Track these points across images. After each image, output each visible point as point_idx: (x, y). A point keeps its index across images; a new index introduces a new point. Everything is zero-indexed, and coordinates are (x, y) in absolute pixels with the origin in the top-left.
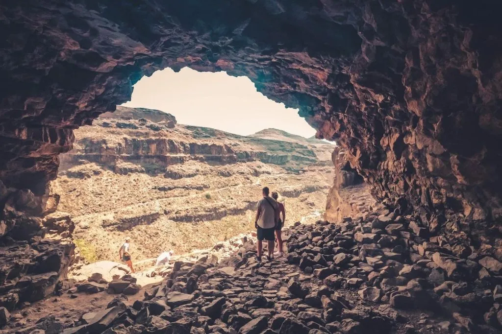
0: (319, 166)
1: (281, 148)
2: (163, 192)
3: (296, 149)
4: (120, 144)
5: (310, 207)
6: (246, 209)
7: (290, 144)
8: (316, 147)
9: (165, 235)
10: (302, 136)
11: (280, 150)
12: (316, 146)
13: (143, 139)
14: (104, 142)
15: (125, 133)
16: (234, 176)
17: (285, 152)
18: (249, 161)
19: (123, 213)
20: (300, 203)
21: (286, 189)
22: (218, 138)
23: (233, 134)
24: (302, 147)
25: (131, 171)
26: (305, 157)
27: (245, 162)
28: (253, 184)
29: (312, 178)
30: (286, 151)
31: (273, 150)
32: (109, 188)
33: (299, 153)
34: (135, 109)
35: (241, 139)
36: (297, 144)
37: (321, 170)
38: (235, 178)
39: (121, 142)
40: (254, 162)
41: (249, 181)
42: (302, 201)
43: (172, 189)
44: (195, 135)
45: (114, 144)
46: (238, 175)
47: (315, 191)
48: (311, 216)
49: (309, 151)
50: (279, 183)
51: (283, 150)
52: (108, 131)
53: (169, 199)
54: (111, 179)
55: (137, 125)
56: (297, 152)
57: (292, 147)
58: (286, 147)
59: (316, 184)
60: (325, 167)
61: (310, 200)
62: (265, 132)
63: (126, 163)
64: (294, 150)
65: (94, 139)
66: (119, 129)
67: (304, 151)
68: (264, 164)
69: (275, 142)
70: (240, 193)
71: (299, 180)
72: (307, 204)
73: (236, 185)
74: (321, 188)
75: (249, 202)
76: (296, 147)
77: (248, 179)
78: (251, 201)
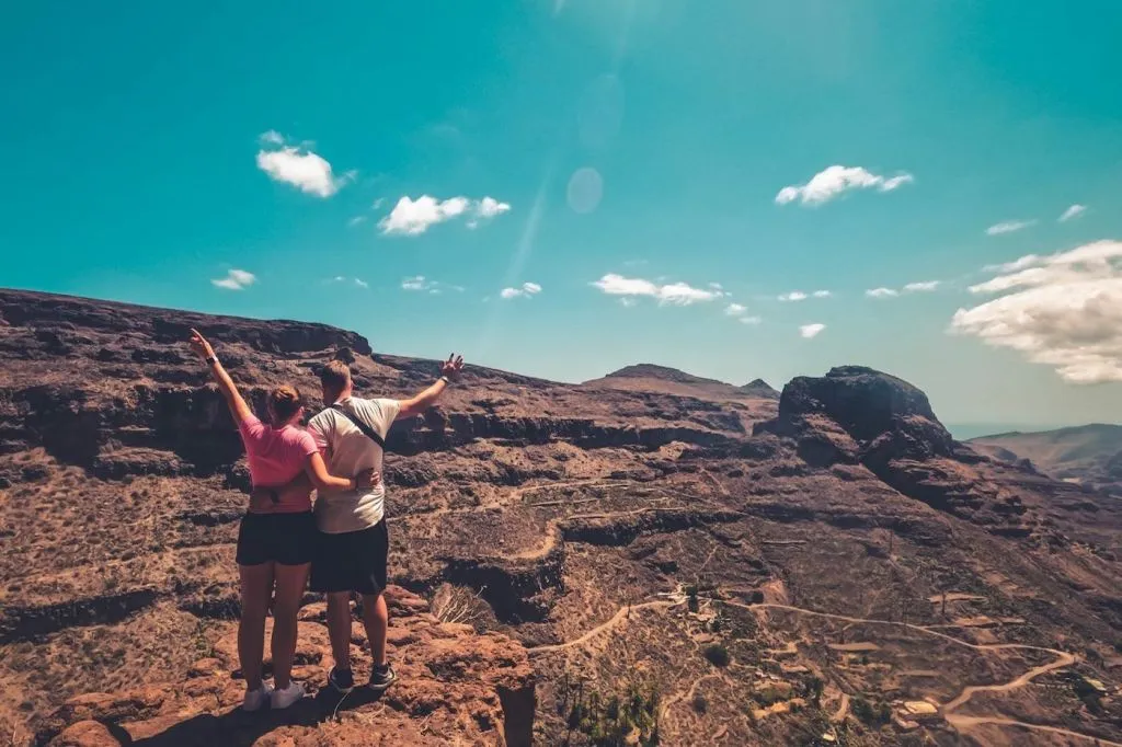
0: (709, 457)
1: (650, 410)
2: (201, 530)
3: (689, 412)
4: (119, 402)
5: (661, 575)
6: (436, 581)
7: (676, 400)
8: (746, 408)
9: (141, 660)
10: (725, 382)
11: (647, 414)
12: (745, 404)
13: (187, 388)
14: (80, 396)
15: (148, 375)
16: (434, 484)
17: (660, 419)
18: (534, 442)
19: (36, 590)
20: (626, 563)
21: (592, 521)
22: (459, 388)
23: (528, 379)
24: (706, 406)
25: (138, 469)
26: (713, 432)
27: (523, 446)
28: (480, 509)
29: (683, 491)
30: (664, 417)
31: (627, 415)
32: (43, 516)
33: (699, 422)
34: (268, 322)
35: (548, 390)
36: (694, 399)
37: (714, 470)
38: (434, 489)
39: (124, 395)
40: (550, 445)
41: (471, 499)
42: (637, 557)
43: (231, 521)
44: (405, 379)
45: (104, 400)
46: (445, 480)
47: (685, 527)
48: (656, 604)
49: (724, 418)
50: (576, 506)
51: (657, 415)
52: (103, 371)
53: (212, 547)
54: (65, 491)
55: (183, 356)
56: (692, 419)
57: (680, 409)
58: (663, 408)
59: (693, 506)
60: (725, 462)
61: (664, 555)
62: (628, 373)
63: (130, 450)
64: (686, 415)
65: (53, 389)
66: (135, 366)
67: (710, 417)
68: (579, 451)
69: (633, 396)
70: (434, 532)
71: (644, 495)
72: (653, 566)
73: (430, 510)
74: (708, 520)
75: (450, 560)
76: (690, 408)
77: (470, 493)
78: (457, 557)
